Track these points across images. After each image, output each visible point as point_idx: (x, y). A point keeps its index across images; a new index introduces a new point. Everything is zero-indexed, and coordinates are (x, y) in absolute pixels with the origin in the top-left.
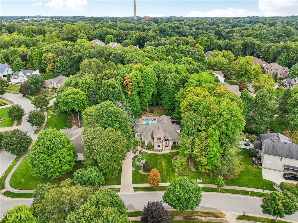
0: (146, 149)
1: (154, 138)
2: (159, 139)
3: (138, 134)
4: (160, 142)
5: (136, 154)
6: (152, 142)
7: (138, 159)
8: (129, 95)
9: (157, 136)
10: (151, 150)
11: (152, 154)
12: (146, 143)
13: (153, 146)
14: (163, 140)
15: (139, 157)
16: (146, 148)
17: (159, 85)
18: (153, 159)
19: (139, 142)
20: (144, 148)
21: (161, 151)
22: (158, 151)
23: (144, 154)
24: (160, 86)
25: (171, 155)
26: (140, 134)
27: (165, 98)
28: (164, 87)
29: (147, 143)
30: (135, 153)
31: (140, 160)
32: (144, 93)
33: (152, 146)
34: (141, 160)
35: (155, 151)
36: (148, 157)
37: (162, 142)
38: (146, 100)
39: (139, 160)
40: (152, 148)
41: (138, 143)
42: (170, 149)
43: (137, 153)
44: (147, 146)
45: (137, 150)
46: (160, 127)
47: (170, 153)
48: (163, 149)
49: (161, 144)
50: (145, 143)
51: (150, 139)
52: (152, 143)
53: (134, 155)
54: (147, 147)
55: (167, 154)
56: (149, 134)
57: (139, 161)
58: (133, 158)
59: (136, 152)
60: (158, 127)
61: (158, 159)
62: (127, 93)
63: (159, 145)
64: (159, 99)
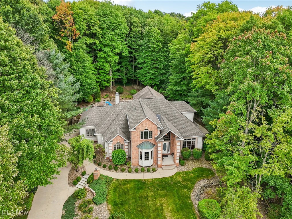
0: (110, 168)
1: (132, 134)
2: (146, 134)
3: (87, 130)
4: (149, 146)
5: (80, 186)
6: (126, 147)
7: (84, 202)
8: (68, 47)
9: (141, 127)
10: (123, 171)
11: (127, 182)
12: (109, 150)
13: (129, 158)
14: (157, 138)
15: (89, 197)
16: (108, 164)
17: (133, 39)
18: (132, 201)
19: (88, 147)
20: (103, 164)
21: (154, 170)
22: (143, 170)
23: (104, 185)
24: (134, 41)
25: (184, 180)
26: (94, 130)
27: (144, 62)
28: (142, 42)
29: (111, 151)
30: (75, 184)
31: (90, 206)
32: (103, 50)
33: (127, 157)
34: (92, 206)
35: (136, 171)
36: (117, 194)
37: (154, 145)
38: (108, 67)
39: (87, 209)
40: (126, 164)
41: (83, 150)
42: (178, 161)
43: (82, 184)
44: (111, 158)
45: (83, 174)
46: (145, 106)
47: (178, 173)
48: (159, 163)
49: (153, 149)
50: (106, 150)
51: (119, 138)
52: (126, 150)
53: (72, 190)
54: (113, 161)
55: (171, 177)
56: (118, 127)
57: (85, 212)
58: (67, 201)
59: (78, 180)
60: (139, 107)
61: (146, 197)
62: (65, 44)
63: (147, 154)
64: (132, 70)
